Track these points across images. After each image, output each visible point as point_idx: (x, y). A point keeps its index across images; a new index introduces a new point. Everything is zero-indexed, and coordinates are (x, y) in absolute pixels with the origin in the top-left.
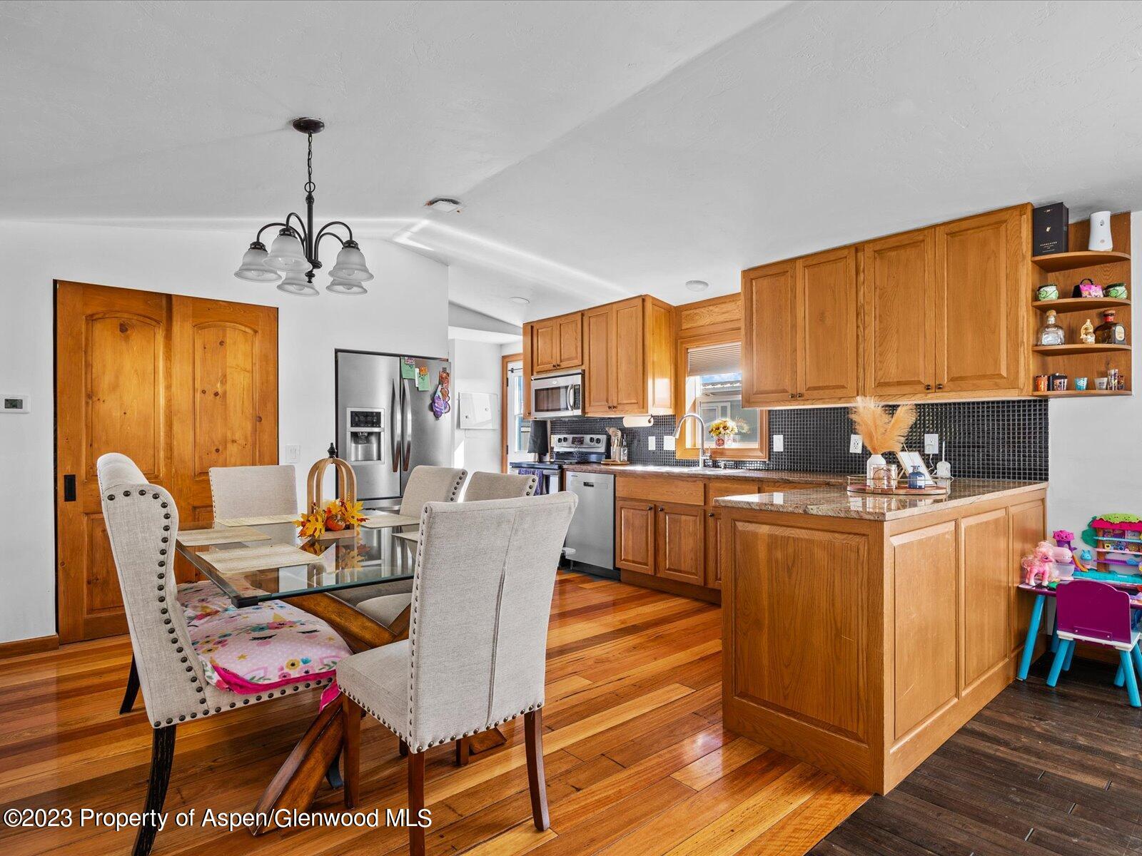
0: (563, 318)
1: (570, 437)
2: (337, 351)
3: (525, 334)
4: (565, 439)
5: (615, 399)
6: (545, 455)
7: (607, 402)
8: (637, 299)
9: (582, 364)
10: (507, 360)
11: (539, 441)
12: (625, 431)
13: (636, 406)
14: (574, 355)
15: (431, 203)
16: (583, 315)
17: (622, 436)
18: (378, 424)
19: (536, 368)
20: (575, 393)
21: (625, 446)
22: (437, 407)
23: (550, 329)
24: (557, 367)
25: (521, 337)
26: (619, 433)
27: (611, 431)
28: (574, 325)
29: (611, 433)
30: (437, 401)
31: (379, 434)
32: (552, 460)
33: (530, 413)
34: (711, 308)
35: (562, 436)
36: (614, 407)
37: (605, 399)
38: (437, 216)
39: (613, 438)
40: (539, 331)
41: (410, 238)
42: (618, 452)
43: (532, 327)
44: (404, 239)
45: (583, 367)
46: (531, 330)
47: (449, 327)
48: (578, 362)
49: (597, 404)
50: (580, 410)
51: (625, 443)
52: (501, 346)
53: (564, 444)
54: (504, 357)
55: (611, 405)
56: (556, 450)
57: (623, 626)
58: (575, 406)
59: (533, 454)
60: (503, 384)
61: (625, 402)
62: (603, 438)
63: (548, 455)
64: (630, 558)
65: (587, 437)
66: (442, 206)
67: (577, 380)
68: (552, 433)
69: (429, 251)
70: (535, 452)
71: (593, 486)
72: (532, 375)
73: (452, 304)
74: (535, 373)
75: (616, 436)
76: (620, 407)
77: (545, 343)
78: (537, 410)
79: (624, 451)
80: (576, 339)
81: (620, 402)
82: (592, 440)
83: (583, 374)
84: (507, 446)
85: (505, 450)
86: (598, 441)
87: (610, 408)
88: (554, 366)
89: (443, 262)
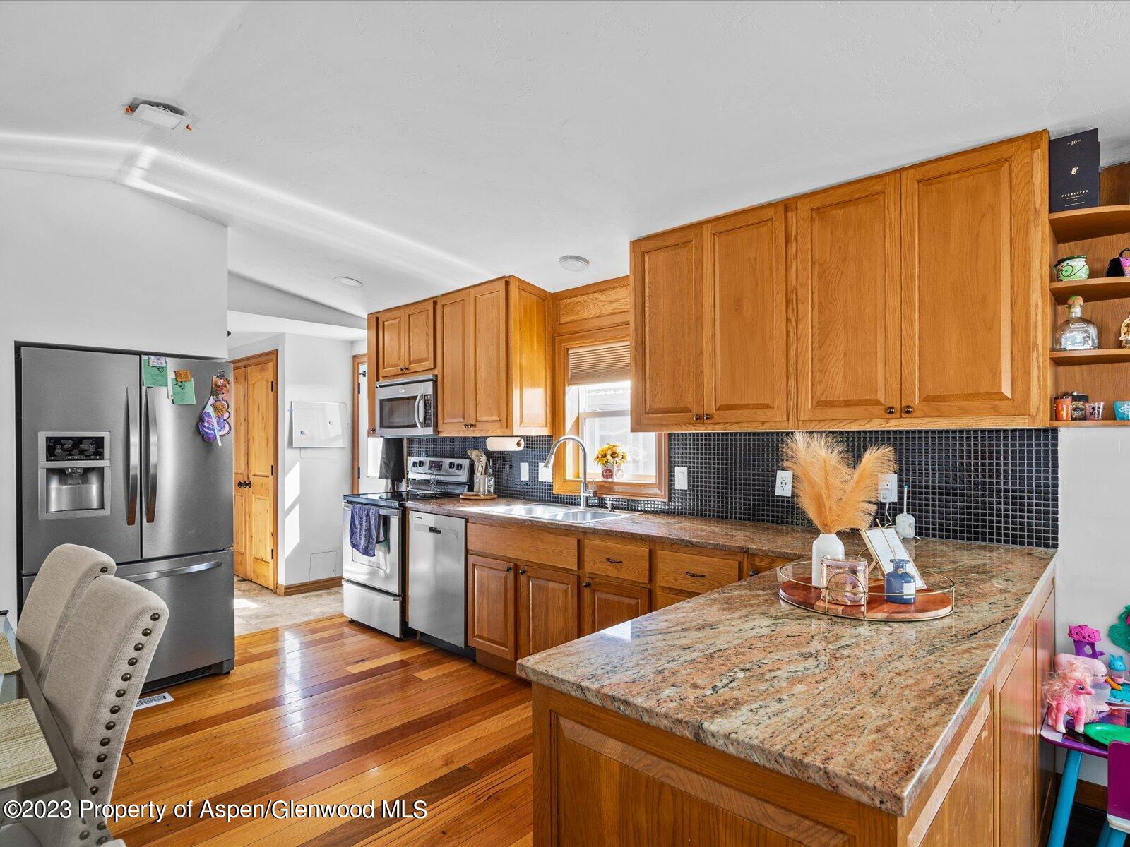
0: (412, 307)
1: (427, 460)
2: (18, 345)
3: (369, 328)
4: (421, 464)
5: (473, 415)
6: (401, 482)
7: (464, 417)
8: (499, 282)
9: (435, 367)
10: (358, 360)
11: (392, 465)
12: (491, 456)
13: (497, 425)
14: (424, 355)
15: (132, 108)
16: (435, 303)
17: (488, 460)
18: (99, 454)
19: (381, 375)
20: (425, 405)
21: (490, 476)
22: (208, 428)
23: (397, 321)
24: (405, 371)
25: (366, 331)
26: (484, 458)
27: (473, 454)
28: (423, 316)
29: (473, 457)
30: (206, 419)
31: (100, 471)
32: (408, 489)
33: (374, 430)
34: (596, 295)
35: (417, 459)
36: (471, 425)
37: (461, 414)
38: (157, 137)
39: (476, 464)
40: (386, 323)
41: (146, 179)
42: (484, 483)
43: (377, 319)
44: (136, 179)
45: (436, 372)
46: (377, 322)
48: (429, 364)
49: (452, 420)
50: (431, 428)
51: (490, 471)
52: (352, 343)
53: (420, 469)
54: (355, 357)
55: (468, 423)
56: (411, 476)
58: (426, 424)
59: (385, 480)
60: (354, 390)
61: (485, 419)
62: (465, 463)
63: (404, 481)
64: (485, 635)
65: (447, 461)
66: (146, 112)
67: (428, 388)
68: (409, 454)
69: (187, 203)
70: (387, 478)
71: (439, 532)
72: (378, 380)
73: (233, 276)
74: (381, 378)
75: (481, 461)
76: (479, 425)
77: (392, 339)
78: (382, 426)
79: (489, 481)
80: (427, 335)
81: (479, 419)
82: (451, 465)
83: (435, 382)
84: (359, 469)
85: (356, 472)
86: (459, 467)
87: (466, 426)
88: (401, 370)
89: (219, 222)
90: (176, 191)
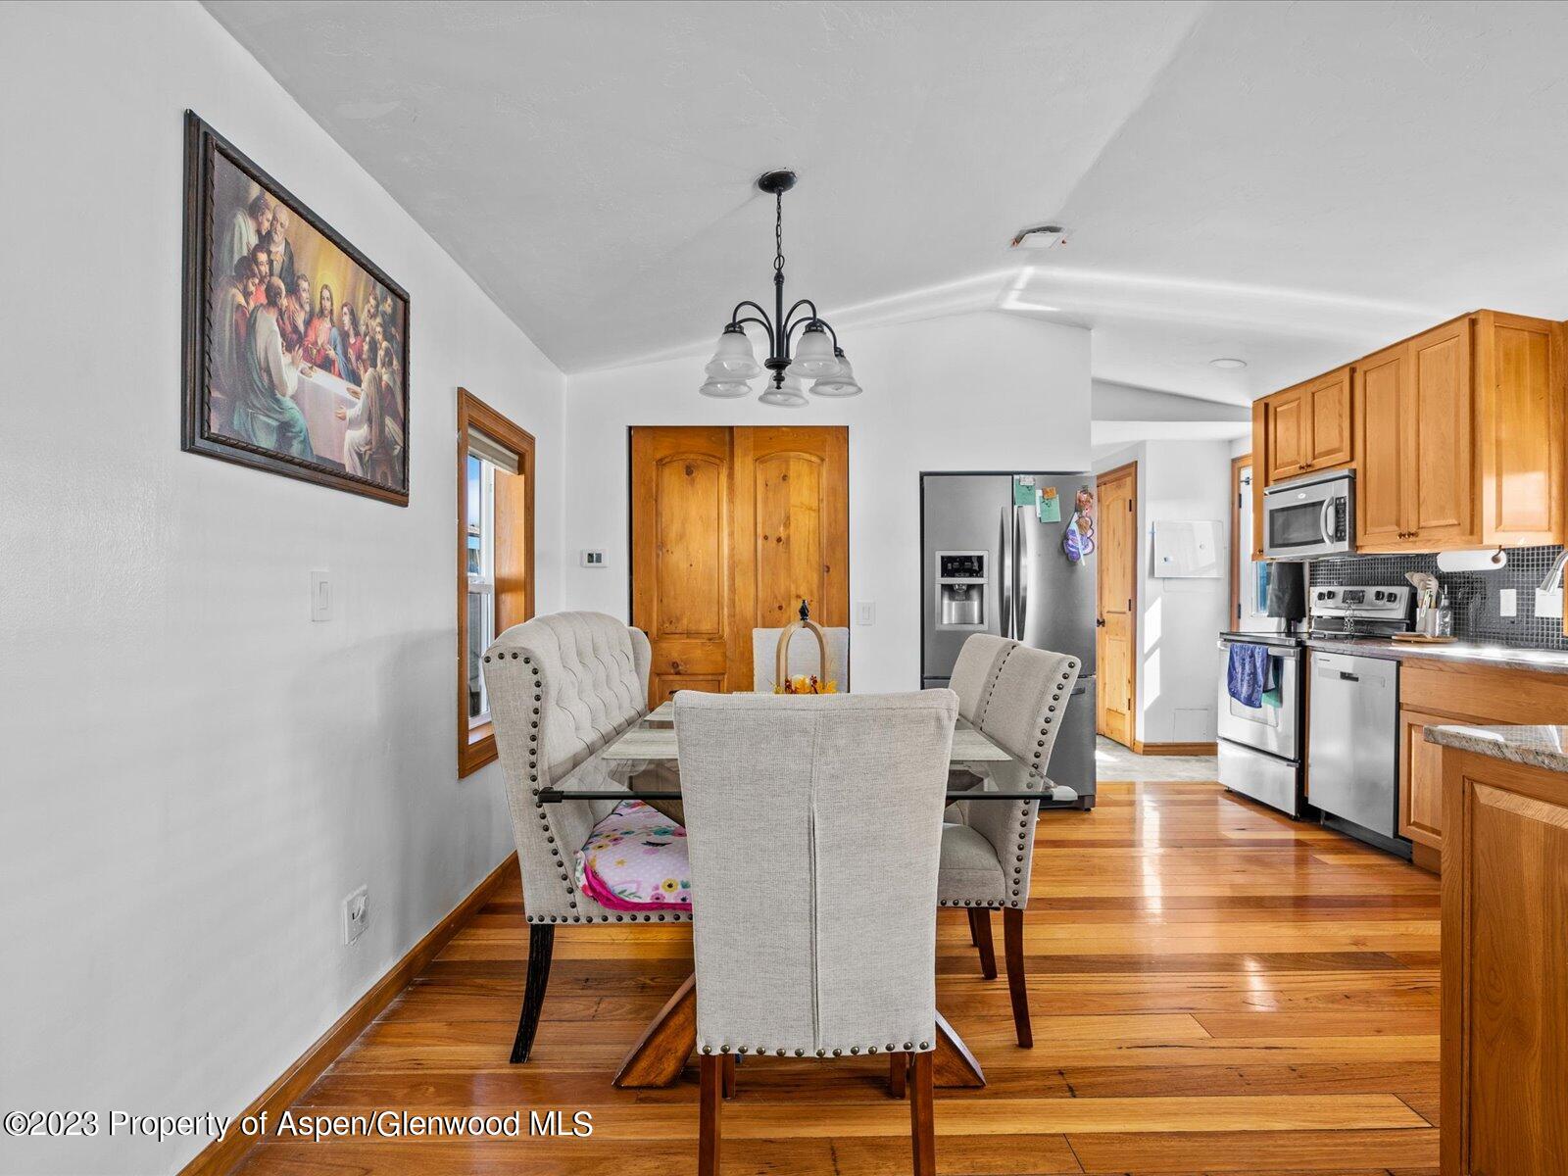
0: (1318, 382)
1: (1340, 590)
2: (923, 475)
3: (1255, 419)
4: (1331, 595)
5: (1413, 518)
6: (1300, 621)
7: (1398, 524)
8: (1459, 323)
9: (1352, 459)
10: (1240, 464)
11: (1287, 598)
12: (1444, 579)
13: (1455, 531)
14: (1335, 444)
15: (1018, 240)
16: (1353, 371)
17: (1441, 586)
18: (979, 572)
19: (1273, 474)
20: (1337, 512)
21: (1445, 608)
22: (1072, 547)
23: (1295, 404)
24: (1307, 469)
25: (1251, 424)
26: (1434, 584)
27: (1415, 578)
28: (1334, 391)
29: (1415, 583)
30: (1071, 537)
31: (980, 587)
32: (1310, 631)
33: (1261, 551)
35: (1325, 589)
36: (1410, 534)
37: (1394, 519)
38: (1036, 257)
39: (1420, 592)
40: (1278, 409)
41: (1020, 299)
42: (1432, 618)
43: (1267, 406)
44: (1012, 303)
45: (1354, 465)
46: (1266, 411)
47: (1093, 423)
48: (1345, 456)
49: (1377, 530)
50: (1346, 543)
51: (1444, 602)
52: (1231, 442)
53: (1330, 602)
54: (1234, 461)
55: (1405, 531)
56: (1315, 612)
57: (1354, 949)
58: (1338, 536)
59: (1276, 619)
60: (1233, 504)
61: (1434, 523)
62: (1403, 592)
63: (1305, 621)
64: (1427, 822)
65: (1371, 591)
67: (1342, 489)
68: (1313, 584)
69: (1053, 312)
70: (1280, 616)
71: (1356, 679)
72: (1267, 484)
73: (1098, 383)
74: (1271, 483)
75: (1428, 588)
76: (1423, 534)
77: (1288, 429)
78: (1273, 545)
79: (1445, 617)
80: (1340, 416)
81: (1422, 524)
82: (1379, 595)
83: (1352, 479)
84: (1239, 606)
85: (1236, 611)
86: (1392, 597)
87: (1401, 535)
88: (1301, 468)
89: (1081, 325)
90: (1047, 304)
